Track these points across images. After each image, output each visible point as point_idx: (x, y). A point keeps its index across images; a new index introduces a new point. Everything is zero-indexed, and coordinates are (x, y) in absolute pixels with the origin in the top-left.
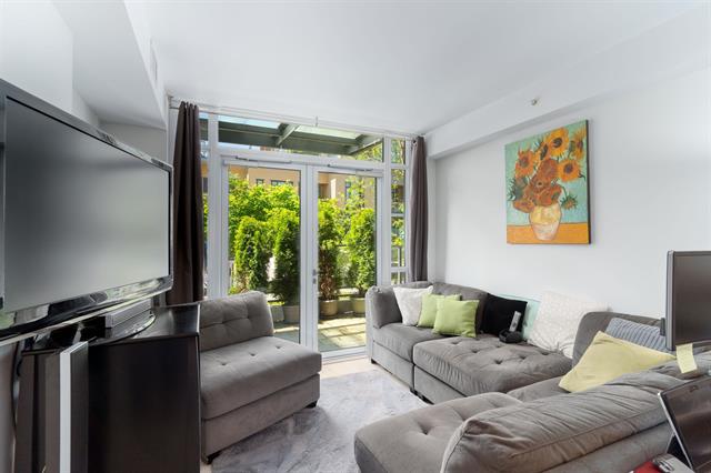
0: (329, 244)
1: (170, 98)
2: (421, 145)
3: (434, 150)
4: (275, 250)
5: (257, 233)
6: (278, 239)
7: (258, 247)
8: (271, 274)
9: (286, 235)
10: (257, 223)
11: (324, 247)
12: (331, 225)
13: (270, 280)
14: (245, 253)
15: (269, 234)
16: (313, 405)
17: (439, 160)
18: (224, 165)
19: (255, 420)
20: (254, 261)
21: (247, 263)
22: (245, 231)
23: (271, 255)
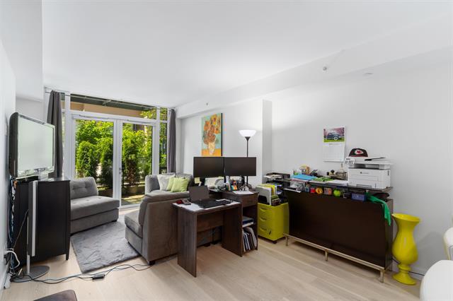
0: (133, 156)
1: (45, 88)
2: (173, 113)
3: (179, 115)
4: (101, 159)
5: (91, 150)
6: (103, 154)
7: (91, 158)
8: (99, 172)
9: (108, 152)
10: (91, 145)
11: (130, 158)
12: (135, 147)
13: (98, 175)
14: (83, 161)
15: (97, 151)
16: (116, 221)
17: (182, 120)
18: (73, 118)
19: (89, 223)
20: (88, 165)
21: (84, 167)
22: (83, 149)
23: (99, 162)
